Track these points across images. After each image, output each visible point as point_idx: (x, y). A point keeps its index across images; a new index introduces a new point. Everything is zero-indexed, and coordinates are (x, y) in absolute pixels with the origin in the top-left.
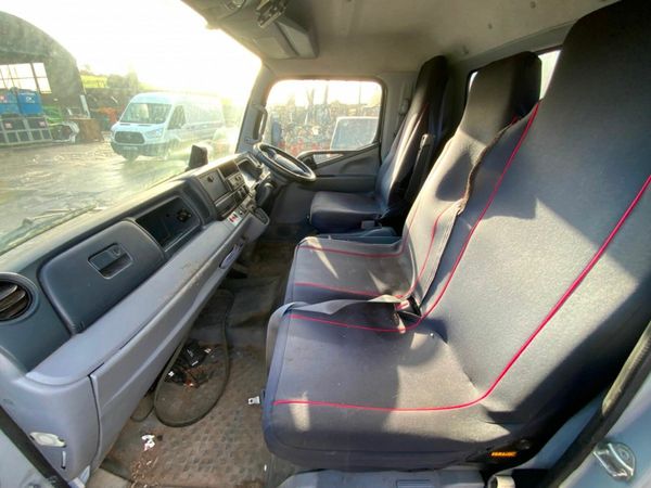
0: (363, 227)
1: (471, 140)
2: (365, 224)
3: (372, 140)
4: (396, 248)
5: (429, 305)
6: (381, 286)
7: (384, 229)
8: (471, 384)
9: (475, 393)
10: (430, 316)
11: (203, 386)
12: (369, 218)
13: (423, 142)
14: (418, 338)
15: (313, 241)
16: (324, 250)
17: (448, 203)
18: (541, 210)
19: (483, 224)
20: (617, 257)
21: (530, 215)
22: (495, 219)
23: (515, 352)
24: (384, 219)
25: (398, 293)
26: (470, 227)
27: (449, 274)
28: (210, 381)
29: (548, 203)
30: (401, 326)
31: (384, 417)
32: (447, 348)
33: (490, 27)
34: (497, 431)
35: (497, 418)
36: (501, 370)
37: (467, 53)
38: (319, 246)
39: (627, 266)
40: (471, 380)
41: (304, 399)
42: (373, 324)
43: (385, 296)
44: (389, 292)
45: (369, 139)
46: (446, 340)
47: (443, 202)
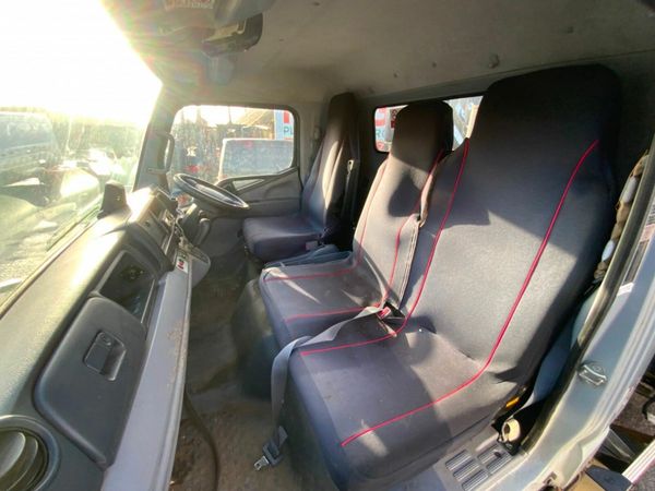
0: (308, 248)
1: (408, 166)
2: (309, 245)
3: (290, 165)
4: (350, 262)
5: (409, 307)
6: (358, 301)
7: (328, 247)
8: (470, 360)
9: (478, 365)
10: (413, 315)
11: (188, 478)
12: (310, 239)
13: (351, 167)
14: (410, 337)
15: (275, 272)
16: (291, 278)
17: (403, 218)
18: (493, 218)
19: (444, 233)
20: (558, 244)
21: (486, 222)
22: (456, 228)
23: (502, 324)
24: (325, 237)
25: (374, 303)
26: (434, 236)
27: (422, 277)
28: (195, 467)
29: (497, 213)
30: (391, 331)
31: (432, 413)
32: (437, 337)
33: (395, 76)
34: (507, 387)
35: (503, 377)
36: (495, 341)
37: (372, 92)
38: (283, 275)
39: (565, 248)
40: (469, 356)
41: (366, 427)
42: (369, 337)
43: (368, 308)
44: (366, 304)
45: (286, 163)
46: (434, 332)
47: (397, 218)
